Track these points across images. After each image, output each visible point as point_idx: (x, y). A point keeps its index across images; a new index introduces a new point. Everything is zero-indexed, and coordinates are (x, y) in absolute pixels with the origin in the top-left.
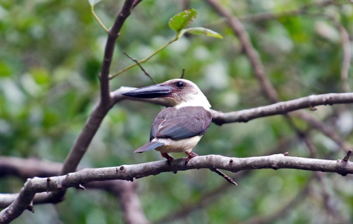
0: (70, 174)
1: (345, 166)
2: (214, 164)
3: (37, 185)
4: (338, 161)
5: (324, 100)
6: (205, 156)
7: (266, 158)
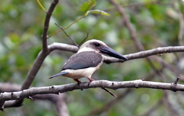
0: (24, 90)
1: (176, 86)
2: (103, 85)
3: (6, 96)
4: (172, 84)
5: (166, 50)
6: (99, 81)
7: (132, 82)
